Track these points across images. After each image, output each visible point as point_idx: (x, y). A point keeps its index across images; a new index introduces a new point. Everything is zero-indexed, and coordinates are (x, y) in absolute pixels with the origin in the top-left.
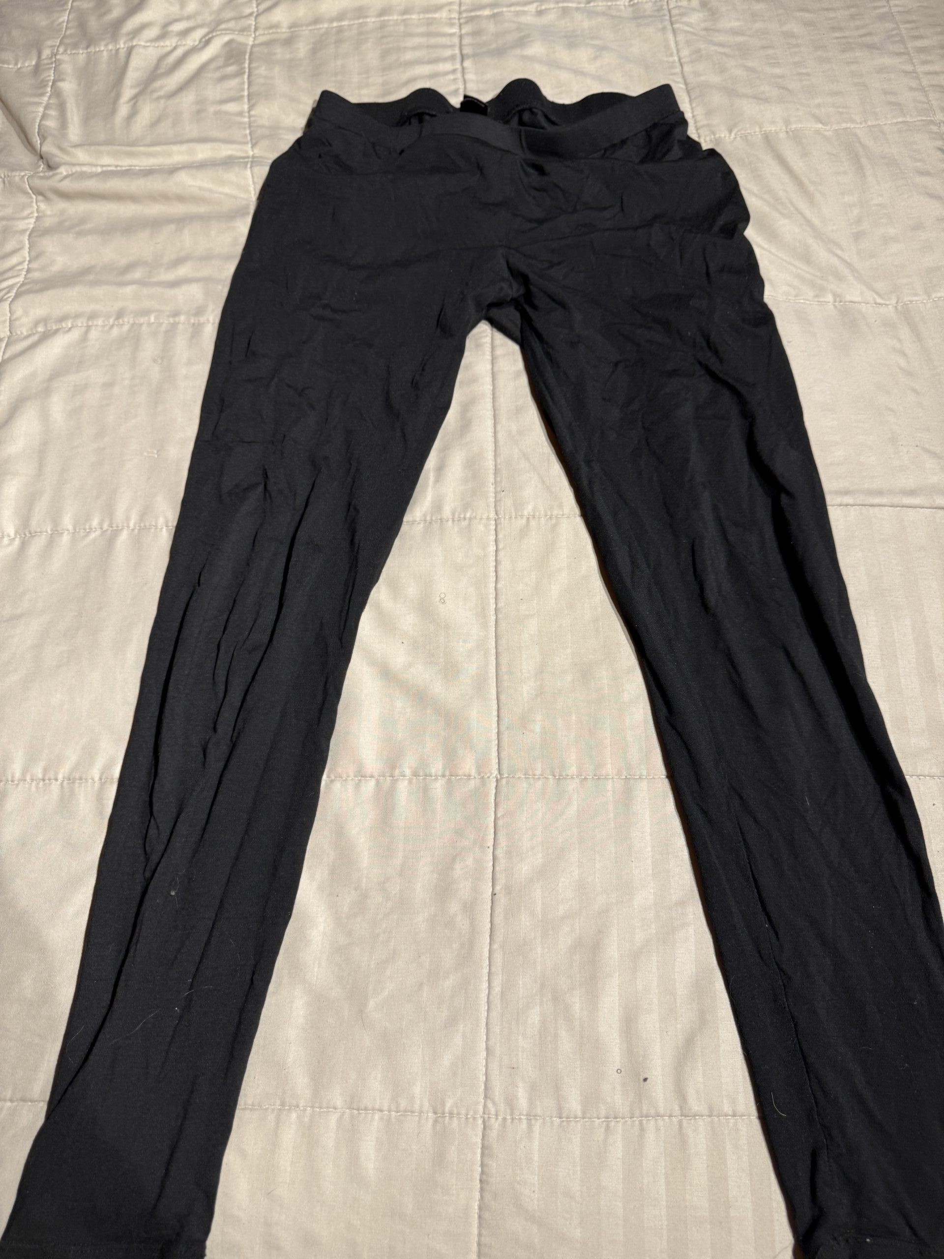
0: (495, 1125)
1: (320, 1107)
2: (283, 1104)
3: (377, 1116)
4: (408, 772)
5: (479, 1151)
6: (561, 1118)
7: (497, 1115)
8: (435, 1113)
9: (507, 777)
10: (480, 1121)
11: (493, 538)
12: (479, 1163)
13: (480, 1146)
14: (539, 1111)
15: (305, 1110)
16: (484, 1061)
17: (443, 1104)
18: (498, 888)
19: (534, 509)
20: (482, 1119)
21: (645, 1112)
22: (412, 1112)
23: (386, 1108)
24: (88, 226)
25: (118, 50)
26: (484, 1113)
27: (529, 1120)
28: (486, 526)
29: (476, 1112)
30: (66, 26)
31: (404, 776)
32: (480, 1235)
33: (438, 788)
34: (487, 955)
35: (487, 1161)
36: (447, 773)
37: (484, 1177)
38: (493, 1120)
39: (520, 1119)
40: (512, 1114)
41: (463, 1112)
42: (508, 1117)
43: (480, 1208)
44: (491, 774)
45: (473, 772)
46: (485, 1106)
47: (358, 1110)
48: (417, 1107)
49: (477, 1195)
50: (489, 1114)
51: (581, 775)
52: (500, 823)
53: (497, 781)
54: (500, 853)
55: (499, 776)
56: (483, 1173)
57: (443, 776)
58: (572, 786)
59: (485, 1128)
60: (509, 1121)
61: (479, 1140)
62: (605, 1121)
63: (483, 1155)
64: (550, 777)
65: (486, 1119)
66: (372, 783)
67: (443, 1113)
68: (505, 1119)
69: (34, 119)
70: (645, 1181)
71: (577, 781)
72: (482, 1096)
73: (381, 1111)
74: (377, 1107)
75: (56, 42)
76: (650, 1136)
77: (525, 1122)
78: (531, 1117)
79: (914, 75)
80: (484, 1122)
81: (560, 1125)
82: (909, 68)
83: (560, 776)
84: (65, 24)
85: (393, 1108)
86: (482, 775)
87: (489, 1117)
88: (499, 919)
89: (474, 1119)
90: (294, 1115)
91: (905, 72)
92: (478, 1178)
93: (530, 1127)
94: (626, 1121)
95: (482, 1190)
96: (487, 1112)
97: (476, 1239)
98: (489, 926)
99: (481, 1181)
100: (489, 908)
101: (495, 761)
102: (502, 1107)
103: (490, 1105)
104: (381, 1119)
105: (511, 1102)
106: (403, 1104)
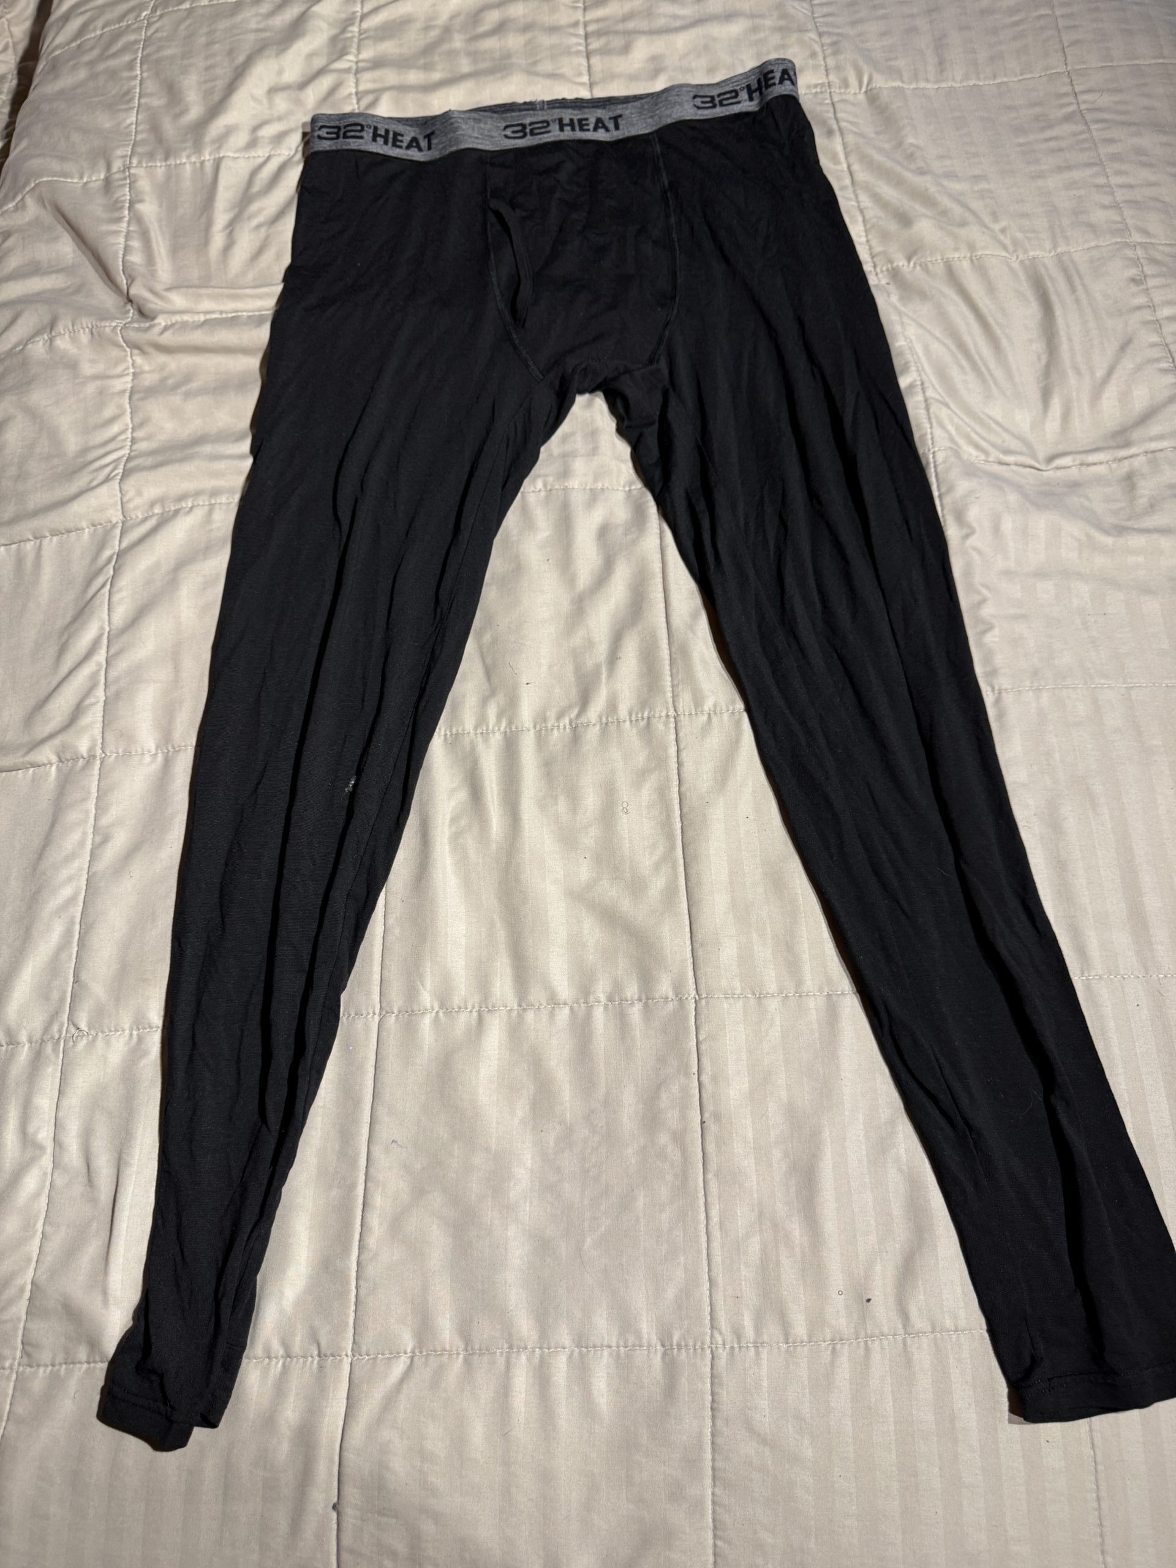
0: (723, 1354)
1: (549, 1348)
2: (511, 1347)
3: (606, 1353)
4: (603, 998)
5: (709, 1380)
6: (787, 1343)
7: (724, 1344)
8: (663, 1346)
9: (706, 998)
10: (708, 1352)
11: (673, 737)
12: (710, 1392)
13: (709, 1375)
14: (765, 1338)
15: (534, 1351)
16: (708, 1292)
17: (671, 1337)
18: (706, 1115)
19: (715, 706)
20: (710, 1349)
21: (869, 1333)
22: (641, 1346)
23: (614, 1344)
24: (194, 385)
25: (202, 163)
26: (711, 1343)
27: (756, 1347)
28: (666, 724)
29: (703, 1343)
30: (136, 129)
31: (599, 1002)
32: (713, 1460)
33: (635, 1013)
34: (702, 1185)
35: (716, 1390)
36: (644, 997)
37: (715, 1405)
38: (720, 1350)
39: (748, 1347)
40: (739, 1343)
41: (691, 1343)
42: (736, 1345)
43: (713, 1435)
44: (689, 995)
45: (671, 995)
46: (712, 1336)
47: (587, 1348)
48: (645, 1342)
49: (708, 1422)
50: (717, 1344)
51: (782, 993)
52: (703, 1047)
53: (696, 1001)
54: (705, 1078)
55: (697, 997)
56: (713, 1401)
57: (640, 1000)
58: (773, 1005)
59: (713, 1358)
60: (737, 1350)
61: (708, 1370)
62: (830, 1344)
63: (712, 1384)
64: (750, 996)
65: (714, 1349)
66: (566, 1011)
67: (672, 1345)
68: (732, 1348)
69: (116, 253)
70: (873, 1400)
71: (779, 999)
72: (709, 1327)
73: (609, 1347)
74: (605, 1343)
75: (127, 151)
76: (876, 1356)
77: (753, 1350)
78: (758, 1344)
79: (1107, 189)
80: (712, 1352)
81: (787, 1351)
82: (1102, 180)
83: (760, 994)
84: (134, 126)
85: (622, 1344)
86: (680, 996)
87: (717, 1347)
88: (711, 1148)
89: (702, 1349)
90: (523, 1358)
91: (1097, 186)
92: (709, 1406)
93: (758, 1353)
94: (852, 1343)
95: (713, 1417)
96: (714, 1342)
97: (710, 1464)
98: (701, 1155)
99: (712, 1409)
100: (700, 1136)
101: (691, 980)
102: (729, 1337)
103: (717, 1335)
104: (610, 1354)
105: (737, 1331)
106: (631, 1340)
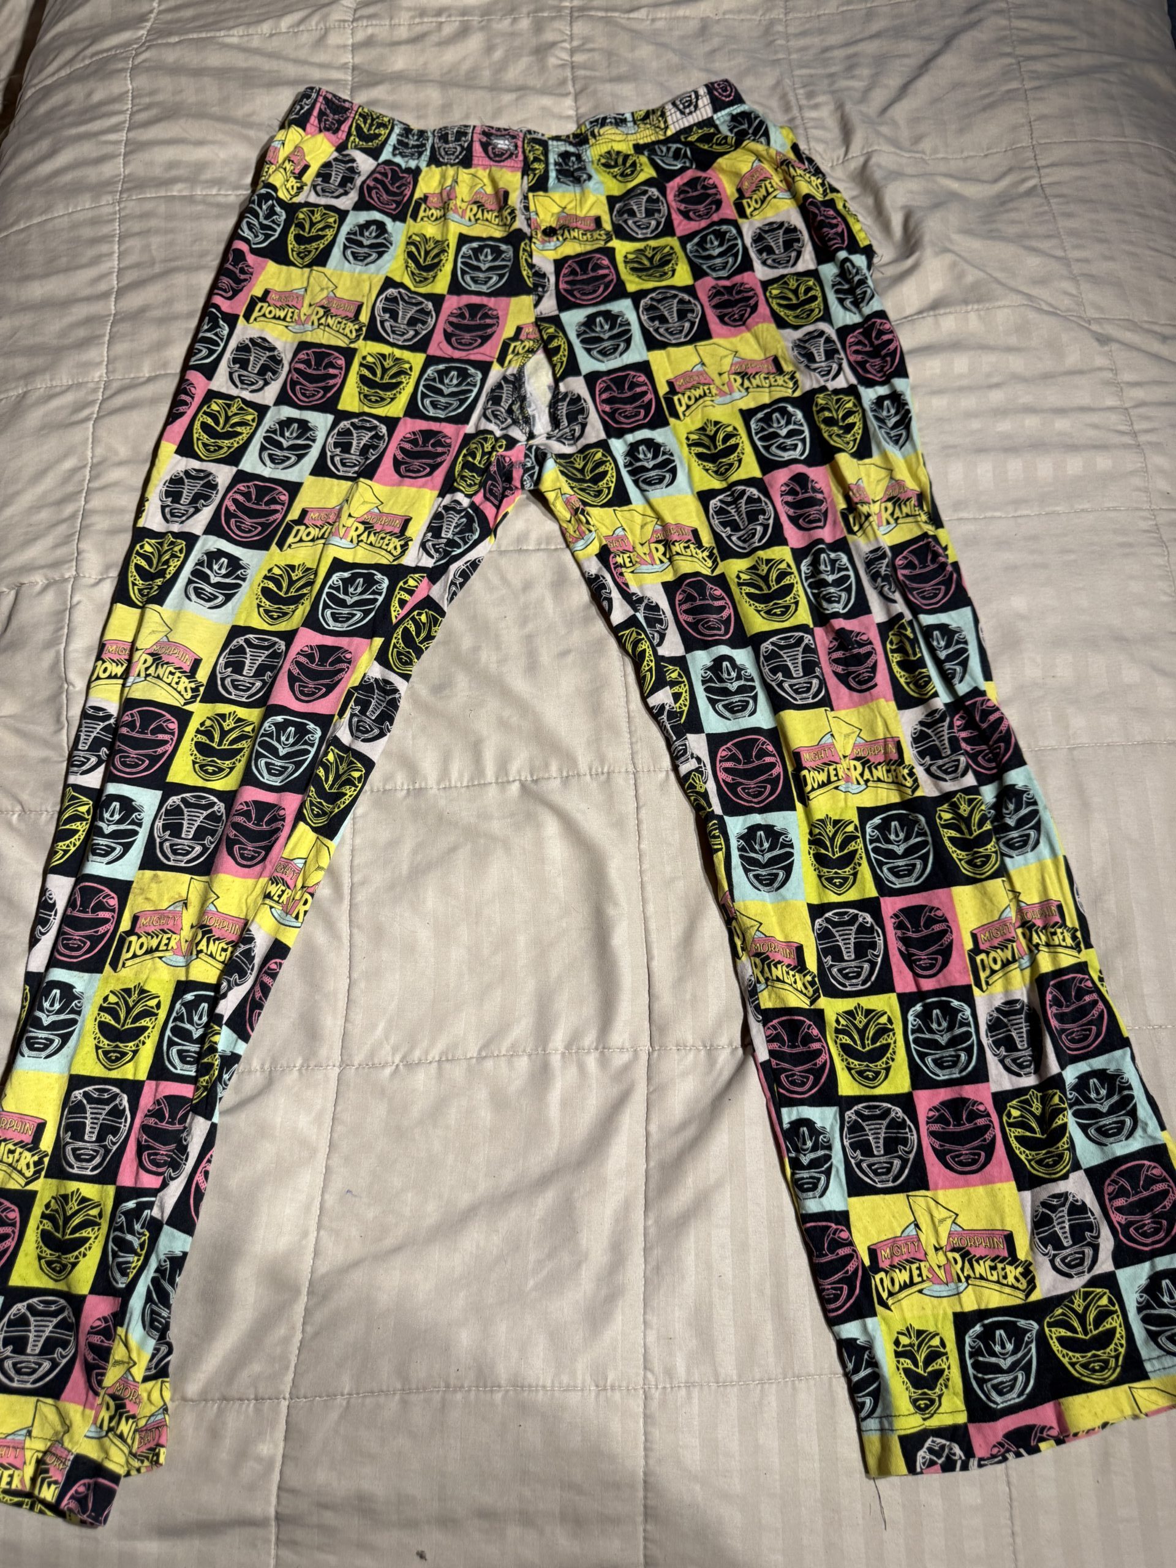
0: (656, 1394)
3: (541, 1392)
4: (560, 1046)
5: (642, 1420)
6: (717, 1383)
7: (656, 1385)
8: (597, 1386)
9: (659, 1050)
10: (641, 1392)
11: (633, 793)
12: (642, 1431)
13: (642, 1415)
14: (697, 1379)
16: (642, 1334)
17: (605, 1378)
18: (651, 1164)
20: (643, 1390)
21: (796, 1373)
22: (577, 1386)
26: (644, 1384)
27: (688, 1387)
28: (626, 780)
29: (636, 1384)
31: (557, 1050)
32: (645, 1498)
33: (592, 1061)
35: (650, 1429)
36: (601, 1046)
37: (648, 1445)
38: (653, 1390)
39: (679, 1387)
40: (671, 1383)
41: (624, 1384)
42: (668, 1386)
43: (644, 1473)
44: (644, 1046)
45: (627, 1045)
46: (645, 1377)
48: (579, 1382)
49: (641, 1461)
50: (649, 1385)
51: (732, 1045)
52: (653, 1098)
53: (649, 1054)
54: (653, 1128)
55: (651, 1049)
56: (646, 1440)
57: (597, 1049)
58: (723, 1057)
59: (646, 1398)
60: (669, 1389)
61: (641, 1410)
62: (759, 1383)
63: (645, 1423)
64: (701, 1048)
65: (647, 1389)
67: (605, 1386)
68: (664, 1388)
70: (799, 1438)
71: (728, 1051)
72: (642, 1368)
73: (547, 1386)
74: (541, 1383)
76: (802, 1396)
77: (684, 1389)
78: (689, 1385)
79: (1065, 261)
80: (645, 1392)
81: (717, 1390)
82: (1060, 253)
83: (711, 1046)
85: (556, 1384)
86: (635, 1047)
88: (653, 1195)
89: (636, 1390)
91: (1056, 257)
92: (642, 1446)
93: (689, 1393)
94: (779, 1382)
95: (646, 1456)
96: (647, 1383)
97: (642, 1502)
98: (641, 1199)
99: (646, 1449)
102: (661, 1377)
103: (649, 1375)
105: (669, 1373)
